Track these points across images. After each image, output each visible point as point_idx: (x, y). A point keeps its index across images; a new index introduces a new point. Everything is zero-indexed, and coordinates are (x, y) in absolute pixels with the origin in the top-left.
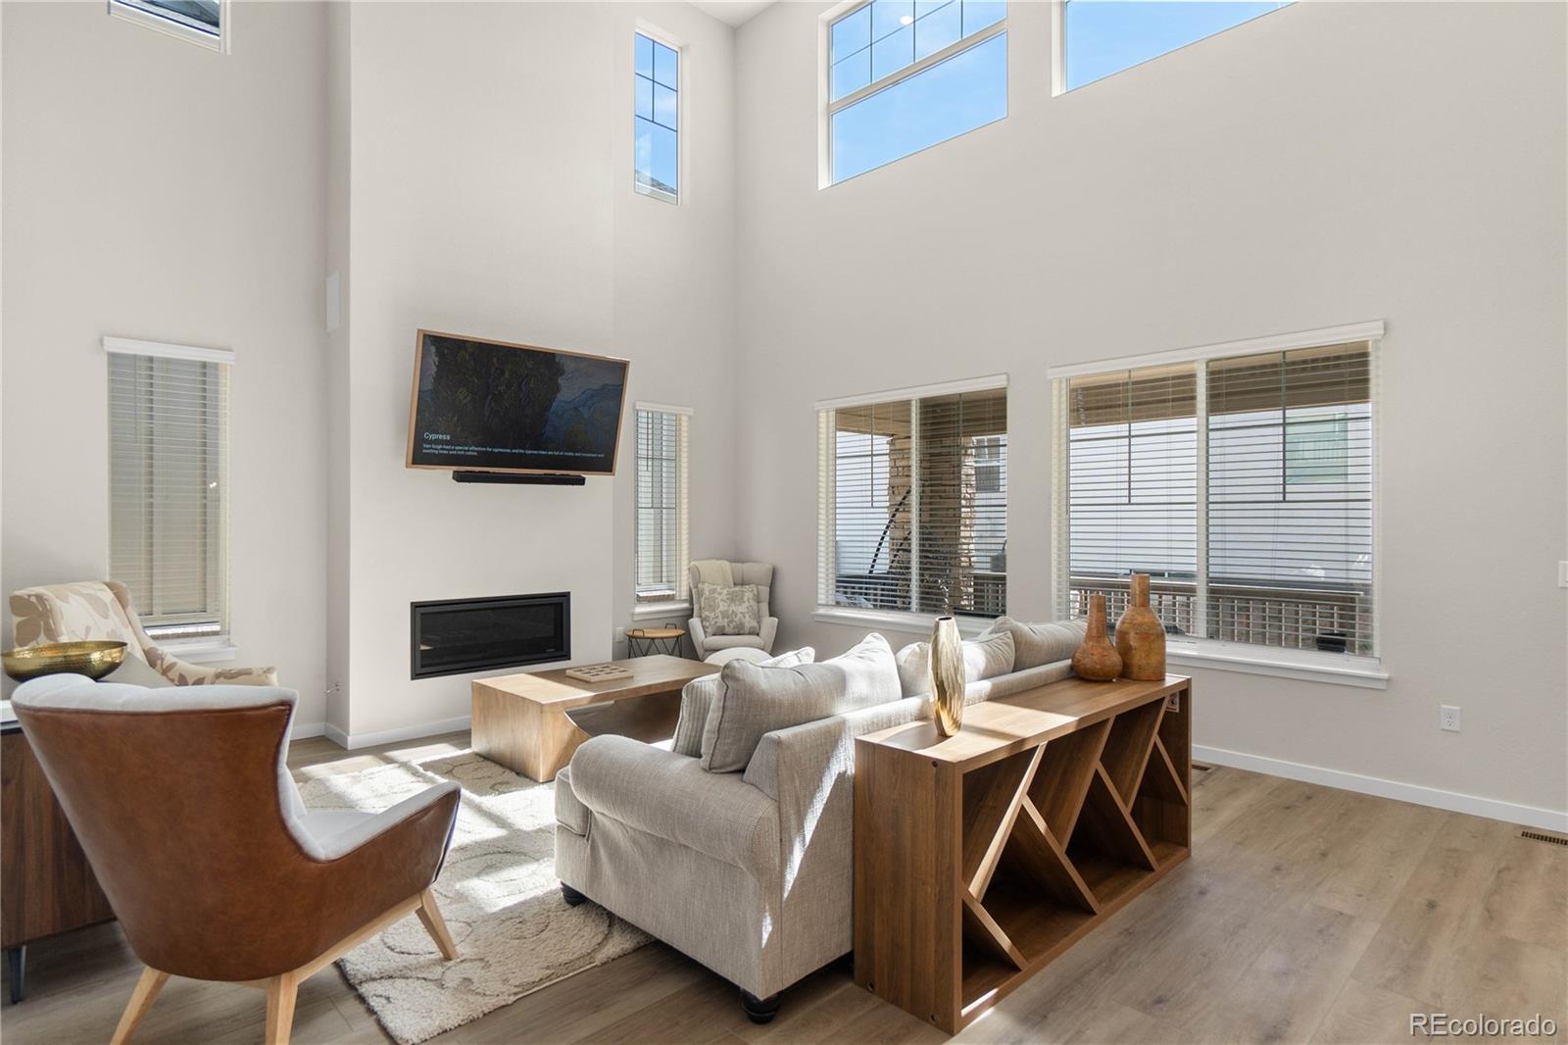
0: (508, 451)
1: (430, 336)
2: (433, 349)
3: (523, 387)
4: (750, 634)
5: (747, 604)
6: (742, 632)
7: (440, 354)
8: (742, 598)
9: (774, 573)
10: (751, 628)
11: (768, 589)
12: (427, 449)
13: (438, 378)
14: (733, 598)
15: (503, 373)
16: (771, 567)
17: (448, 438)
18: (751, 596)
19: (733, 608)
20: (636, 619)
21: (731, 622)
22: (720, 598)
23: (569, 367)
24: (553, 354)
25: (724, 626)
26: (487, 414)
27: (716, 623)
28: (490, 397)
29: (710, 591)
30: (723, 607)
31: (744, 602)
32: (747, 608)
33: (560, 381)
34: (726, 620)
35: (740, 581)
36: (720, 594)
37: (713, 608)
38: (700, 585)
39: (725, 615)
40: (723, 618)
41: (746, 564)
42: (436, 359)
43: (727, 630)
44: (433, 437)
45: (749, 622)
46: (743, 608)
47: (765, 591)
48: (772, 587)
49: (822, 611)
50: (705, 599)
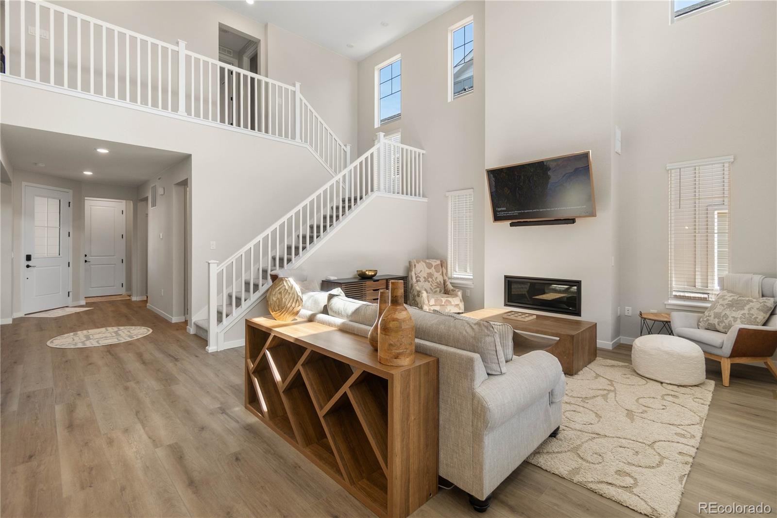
0: (531, 211)
1: (490, 171)
2: (492, 175)
3: (531, 181)
7: (494, 176)
12: (499, 214)
13: (496, 186)
15: (520, 177)
17: (505, 209)
19: (728, 312)
20: (667, 307)
21: (722, 322)
23: (552, 165)
24: (542, 162)
26: (518, 196)
27: (708, 320)
28: (517, 189)
33: (549, 173)
35: (770, 294)
38: (721, 292)
39: (717, 316)
40: (714, 318)
42: (494, 179)
43: (718, 328)
44: (499, 209)
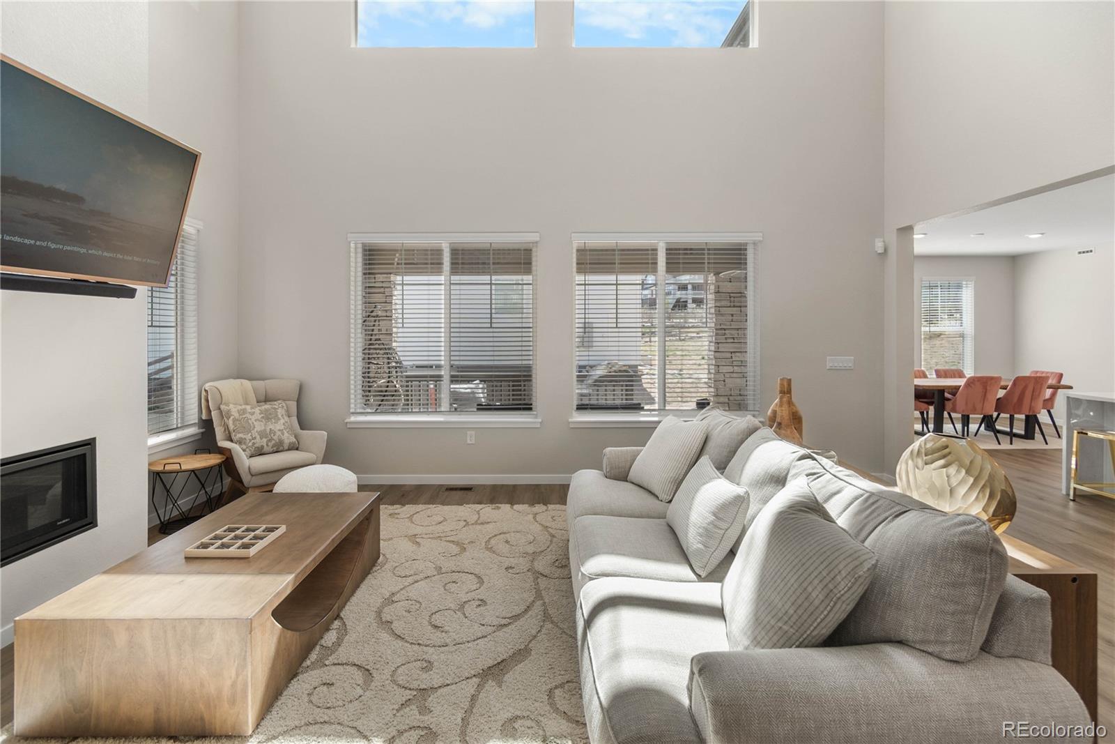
4: (289, 449)
5: (282, 421)
6: (279, 450)
8: (277, 416)
9: (301, 388)
10: (290, 444)
11: (295, 403)
14: (268, 417)
16: (299, 383)
18: (284, 412)
19: (269, 427)
21: (270, 440)
22: (253, 418)
25: (262, 447)
27: (254, 444)
29: (239, 412)
30: (259, 427)
31: (279, 419)
32: (284, 424)
34: (265, 440)
35: (263, 398)
36: (253, 414)
37: (248, 429)
38: (222, 407)
39: (262, 434)
40: (261, 438)
41: (266, 381)
43: (266, 449)
45: (288, 439)
46: (279, 426)
47: (293, 405)
48: (299, 401)
49: (353, 419)
50: (235, 420)
